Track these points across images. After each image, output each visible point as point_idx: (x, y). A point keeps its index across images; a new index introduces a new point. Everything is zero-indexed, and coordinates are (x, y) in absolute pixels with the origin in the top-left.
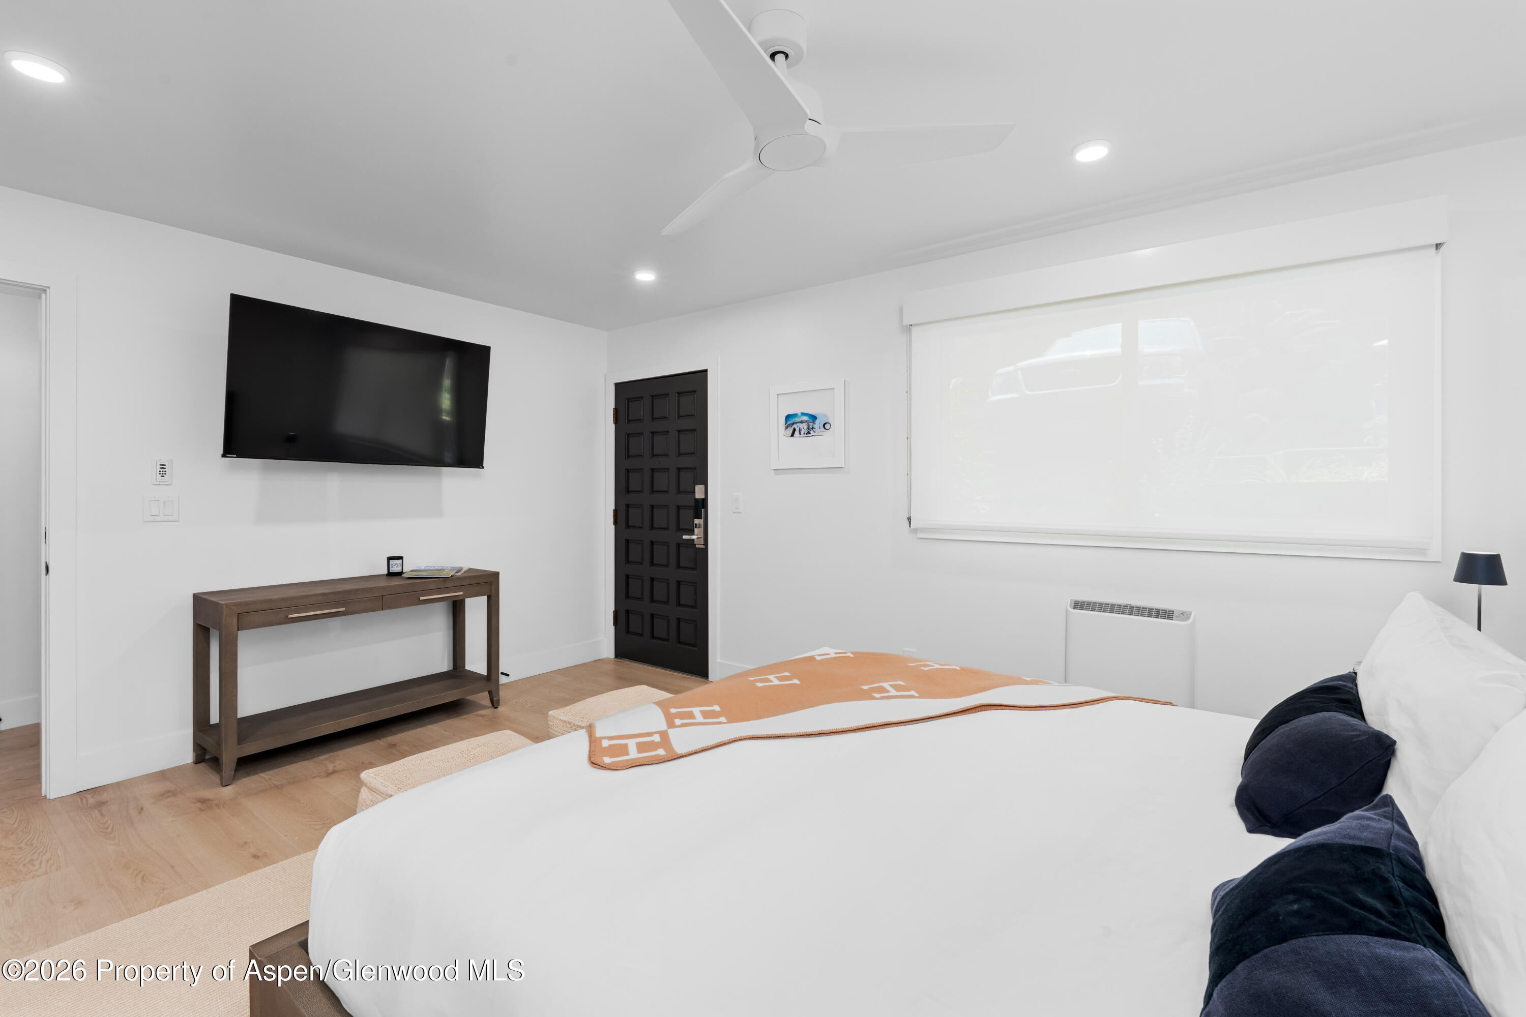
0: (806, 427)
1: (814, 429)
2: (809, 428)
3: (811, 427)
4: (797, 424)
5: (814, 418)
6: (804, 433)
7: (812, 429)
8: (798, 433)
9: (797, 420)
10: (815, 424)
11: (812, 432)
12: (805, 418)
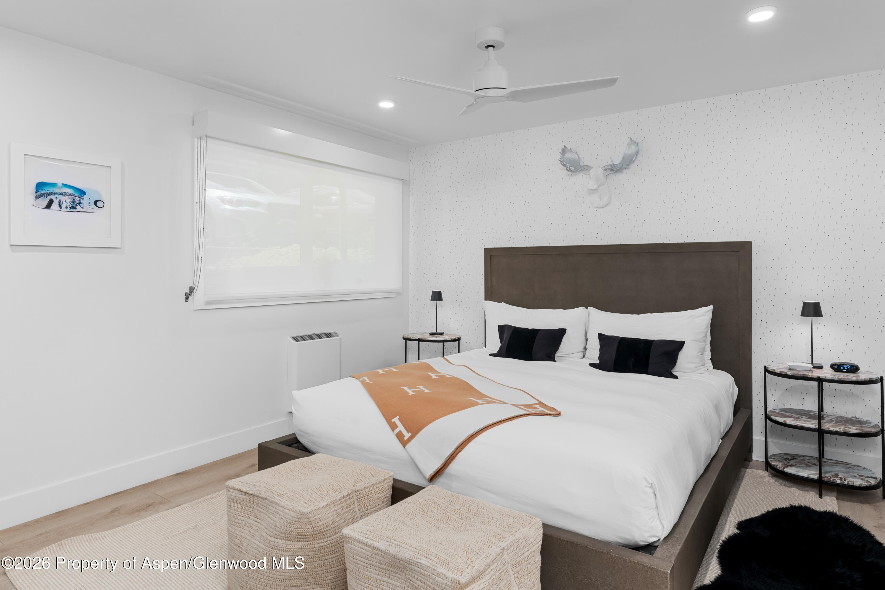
0: (69, 201)
1: (81, 205)
2: (74, 202)
3: (77, 202)
4: (56, 196)
5: (82, 193)
6: (67, 208)
7: (79, 203)
8: (58, 206)
9: (56, 190)
10: (83, 199)
11: (78, 208)
12: (70, 191)
